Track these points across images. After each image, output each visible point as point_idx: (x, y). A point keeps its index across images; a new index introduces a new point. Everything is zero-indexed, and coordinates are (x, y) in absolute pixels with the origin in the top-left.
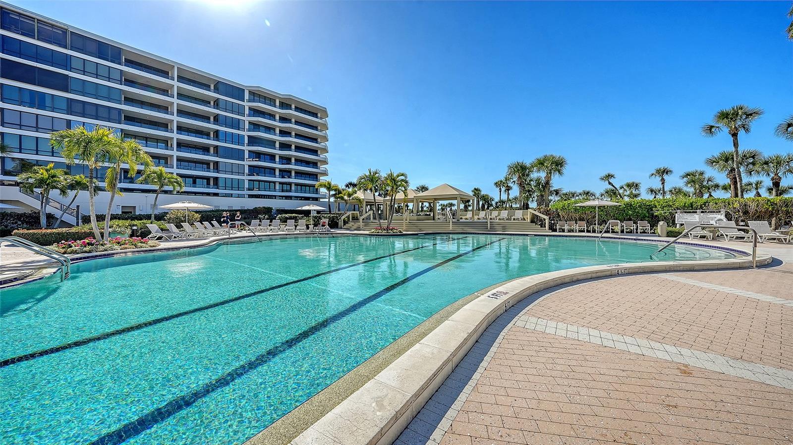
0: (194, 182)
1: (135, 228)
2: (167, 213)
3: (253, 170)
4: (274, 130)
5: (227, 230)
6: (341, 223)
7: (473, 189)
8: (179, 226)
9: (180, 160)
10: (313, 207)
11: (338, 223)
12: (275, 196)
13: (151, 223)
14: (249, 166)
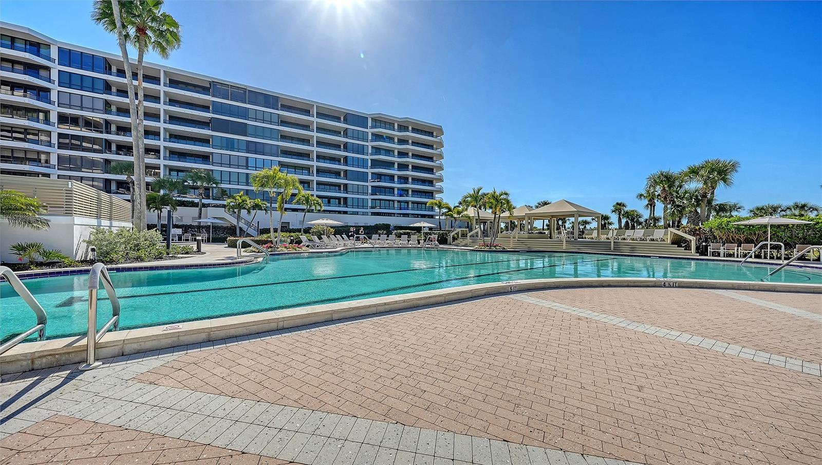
0: (329, 202)
1: (292, 238)
2: (311, 228)
3: (375, 190)
4: (393, 151)
5: (353, 242)
6: (450, 239)
7: (615, 203)
8: (320, 238)
9: (318, 183)
10: (424, 224)
11: (447, 239)
12: (394, 214)
13: (301, 235)
14: (372, 186)
